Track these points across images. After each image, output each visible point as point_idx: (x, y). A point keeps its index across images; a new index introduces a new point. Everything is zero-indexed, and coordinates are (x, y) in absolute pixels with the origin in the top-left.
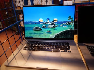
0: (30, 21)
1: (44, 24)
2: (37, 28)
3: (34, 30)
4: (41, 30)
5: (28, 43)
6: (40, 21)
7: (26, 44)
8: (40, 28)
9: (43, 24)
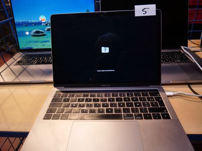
0: (24, 21)
1: (48, 25)
2: (37, 32)
3: (32, 36)
4: (45, 35)
5: (23, 57)
6: (40, 20)
7: (20, 58)
8: (43, 32)
9: (46, 25)
